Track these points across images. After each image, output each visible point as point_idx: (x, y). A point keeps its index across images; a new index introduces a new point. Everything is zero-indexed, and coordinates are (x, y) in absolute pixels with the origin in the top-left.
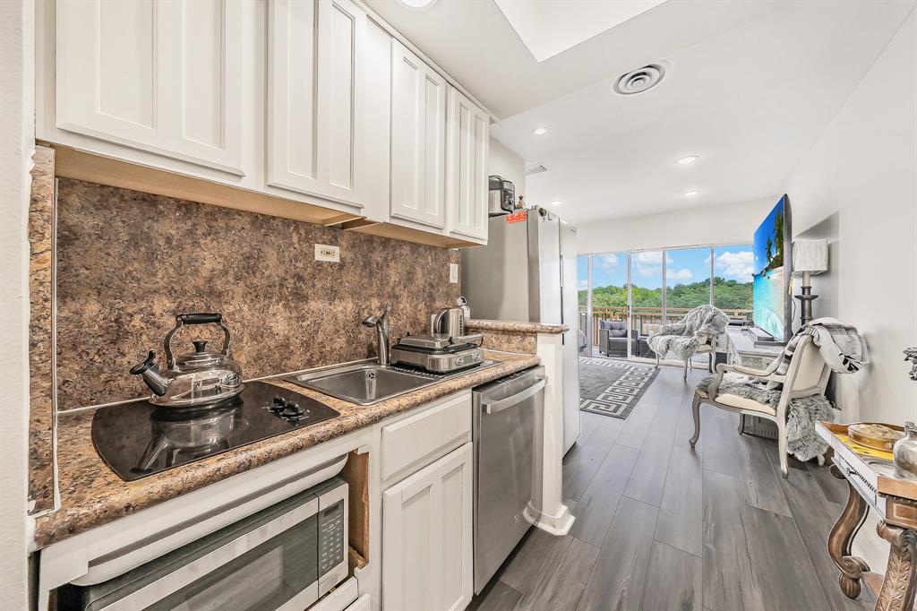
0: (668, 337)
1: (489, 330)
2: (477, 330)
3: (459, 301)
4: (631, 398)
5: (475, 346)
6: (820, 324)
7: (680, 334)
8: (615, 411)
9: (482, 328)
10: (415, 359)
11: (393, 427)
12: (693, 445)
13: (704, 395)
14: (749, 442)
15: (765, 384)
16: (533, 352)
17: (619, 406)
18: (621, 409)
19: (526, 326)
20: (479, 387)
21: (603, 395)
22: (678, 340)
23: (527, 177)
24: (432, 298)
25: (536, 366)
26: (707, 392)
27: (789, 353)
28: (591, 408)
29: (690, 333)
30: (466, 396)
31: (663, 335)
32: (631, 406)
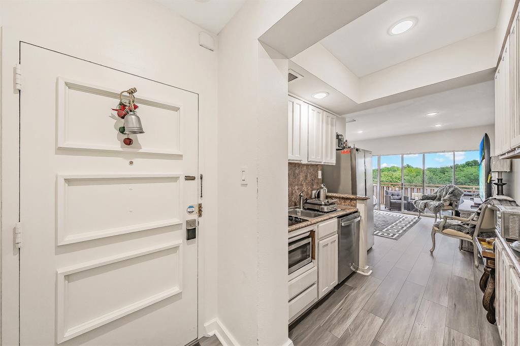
0: (425, 201)
1: (336, 197)
2: (331, 197)
3: (322, 186)
4: (401, 231)
5: (334, 204)
6: (495, 199)
7: (433, 200)
8: (392, 236)
9: (333, 197)
10: (316, 207)
11: (321, 225)
12: (432, 252)
13: (437, 229)
14: (464, 254)
15: (468, 225)
16: (355, 206)
17: (394, 234)
18: (396, 236)
19: (352, 196)
20: (339, 217)
21: (386, 229)
22: (431, 203)
23: (347, 124)
24: (313, 185)
25: (356, 212)
26: (438, 228)
27: (479, 211)
28: (379, 234)
29: (439, 199)
30: (336, 220)
31: (423, 200)
32: (401, 235)
